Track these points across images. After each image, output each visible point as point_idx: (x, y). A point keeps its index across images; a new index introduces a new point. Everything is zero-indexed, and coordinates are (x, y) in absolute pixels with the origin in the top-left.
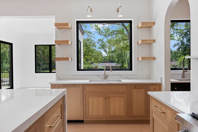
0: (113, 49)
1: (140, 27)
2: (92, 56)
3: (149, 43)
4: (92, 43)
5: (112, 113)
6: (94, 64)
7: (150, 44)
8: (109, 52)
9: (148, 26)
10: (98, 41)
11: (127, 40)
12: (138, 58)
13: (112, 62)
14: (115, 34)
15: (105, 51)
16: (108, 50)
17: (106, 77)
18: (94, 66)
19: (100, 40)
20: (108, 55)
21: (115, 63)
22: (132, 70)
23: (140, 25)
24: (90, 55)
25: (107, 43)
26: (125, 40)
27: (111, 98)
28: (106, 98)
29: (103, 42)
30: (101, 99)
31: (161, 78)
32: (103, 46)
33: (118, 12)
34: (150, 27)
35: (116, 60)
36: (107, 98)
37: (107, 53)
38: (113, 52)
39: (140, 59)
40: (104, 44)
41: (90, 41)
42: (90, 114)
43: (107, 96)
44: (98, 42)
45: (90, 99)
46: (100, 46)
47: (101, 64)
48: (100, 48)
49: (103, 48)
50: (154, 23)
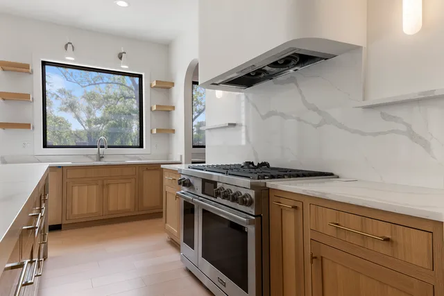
0: (98, 115)
1: (155, 87)
3: (166, 110)
5: (112, 208)
7: (169, 111)
8: (88, 122)
9: (165, 87)
10: (58, 94)
11: (131, 98)
12: (151, 130)
14: (103, 83)
15: (78, 118)
16: (84, 116)
17: (100, 158)
19: (62, 91)
20: (87, 128)
22: (142, 147)
23: (154, 84)
25: (82, 101)
26: (128, 98)
27: (111, 186)
28: (103, 185)
29: (71, 96)
30: (94, 189)
31: (181, 156)
32: (72, 107)
33: (121, 58)
34: (169, 88)
36: (104, 187)
37: (84, 124)
39: (155, 131)
40: (73, 100)
42: (76, 212)
43: (105, 182)
44: (58, 96)
45: (76, 189)
46: (65, 106)
49: (72, 110)
50: (173, 84)
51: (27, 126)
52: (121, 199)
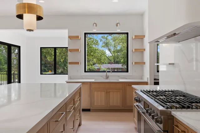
0: (118, 48)
2: (95, 56)
4: (94, 42)
5: (111, 104)
6: (97, 65)
7: (142, 52)
8: (114, 52)
12: (132, 63)
13: (117, 63)
15: (109, 50)
16: (112, 49)
18: (96, 68)
19: (103, 37)
20: (113, 55)
21: (121, 65)
22: (128, 72)
23: (134, 37)
24: (93, 56)
25: (111, 41)
27: (111, 93)
28: (107, 92)
29: (107, 39)
30: (103, 94)
31: (148, 78)
32: (107, 45)
33: (117, 26)
34: (142, 38)
35: (122, 61)
36: (107, 93)
37: (112, 53)
38: (118, 51)
39: (134, 64)
40: (108, 41)
41: (92, 39)
42: (95, 104)
44: (101, 40)
45: (96, 93)
47: (104, 65)
48: (103, 47)
49: (107, 46)
50: (144, 36)
51: (78, 63)
52: (115, 99)
